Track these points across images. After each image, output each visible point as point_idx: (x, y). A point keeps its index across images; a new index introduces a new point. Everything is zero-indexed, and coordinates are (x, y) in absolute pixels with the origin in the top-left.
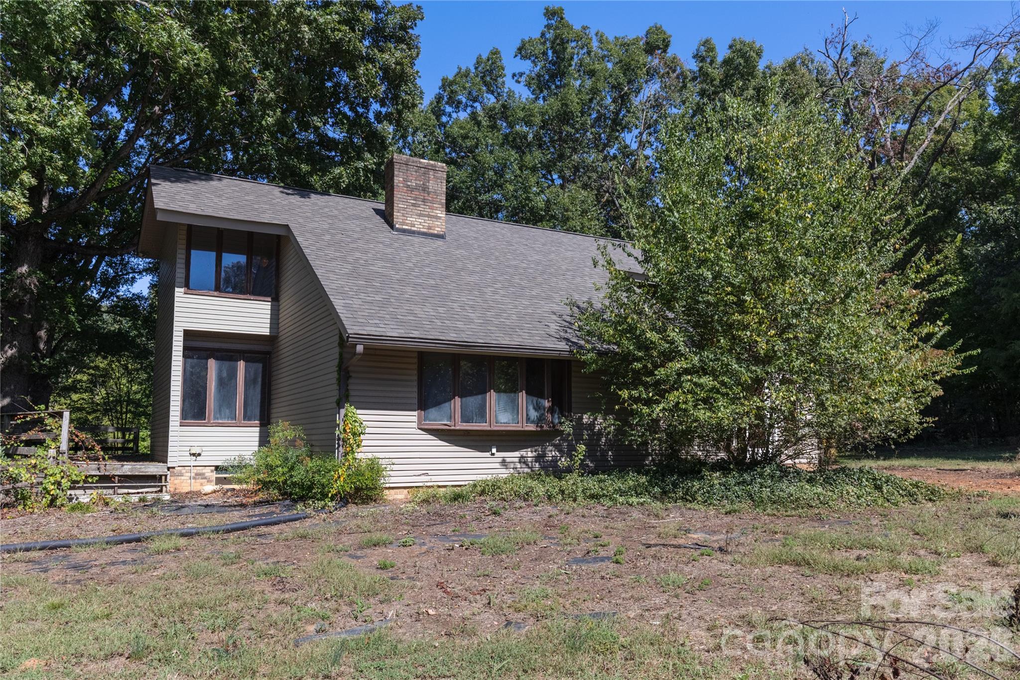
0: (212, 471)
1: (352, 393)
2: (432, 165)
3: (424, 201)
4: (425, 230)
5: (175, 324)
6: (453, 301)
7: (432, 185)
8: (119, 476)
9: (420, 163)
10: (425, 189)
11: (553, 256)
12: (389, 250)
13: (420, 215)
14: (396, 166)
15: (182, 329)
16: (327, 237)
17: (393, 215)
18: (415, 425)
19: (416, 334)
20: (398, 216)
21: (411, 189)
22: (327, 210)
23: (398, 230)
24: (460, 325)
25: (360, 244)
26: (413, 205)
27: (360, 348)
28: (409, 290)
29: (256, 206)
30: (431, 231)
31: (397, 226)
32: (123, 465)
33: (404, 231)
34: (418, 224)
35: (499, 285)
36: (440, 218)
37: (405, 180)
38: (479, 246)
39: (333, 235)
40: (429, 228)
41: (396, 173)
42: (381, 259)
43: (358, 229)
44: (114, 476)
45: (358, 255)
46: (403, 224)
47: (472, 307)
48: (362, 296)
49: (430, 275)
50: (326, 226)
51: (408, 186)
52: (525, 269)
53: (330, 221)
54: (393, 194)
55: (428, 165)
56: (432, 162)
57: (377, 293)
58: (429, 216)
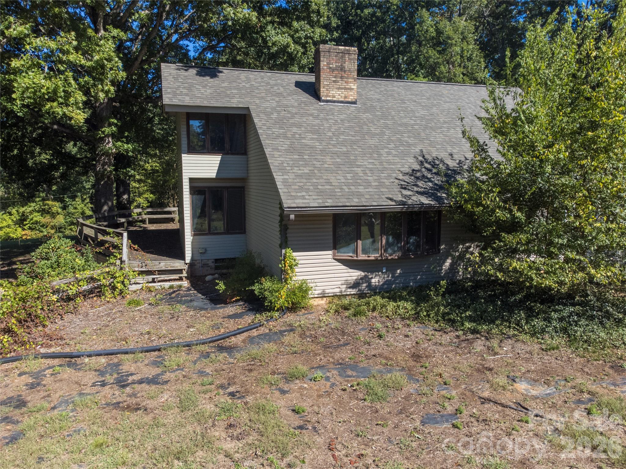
0: (213, 262)
1: (289, 239)
2: (347, 50)
3: (342, 77)
4: (342, 99)
5: (184, 174)
6: (359, 166)
7: (347, 65)
8: (158, 271)
9: (339, 49)
10: (342, 69)
11: (434, 110)
12: (317, 122)
13: (339, 89)
14: (322, 54)
15: (187, 177)
16: (275, 115)
17: (320, 90)
18: (331, 256)
19: (329, 203)
20: (323, 92)
21: (332, 70)
22: (276, 88)
23: (324, 101)
24: (361, 189)
25: (297, 119)
26: (334, 81)
27: (292, 217)
28: (328, 159)
29: (228, 92)
30: (347, 100)
31: (323, 98)
32: (160, 263)
33: (327, 101)
34: (337, 94)
35: (392, 146)
36: (352, 89)
37: (328, 64)
38: (381, 108)
39: (279, 112)
40: (345, 97)
41: (322, 59)
42: (311, 132)
43: (296, 104)
44: (155, 271)
45: (295, 130)
46: (327, 96)
47: (371, 170)
48: (296, 170)
49: (343, 143)
50: (274, 104)
51: (330, 68)
52: (412, 125)
53: (277, 99)
54: (320, 75)
55: (345, 50)
56: (347, 48)
57: (306, 165)
58: (345, 89)
